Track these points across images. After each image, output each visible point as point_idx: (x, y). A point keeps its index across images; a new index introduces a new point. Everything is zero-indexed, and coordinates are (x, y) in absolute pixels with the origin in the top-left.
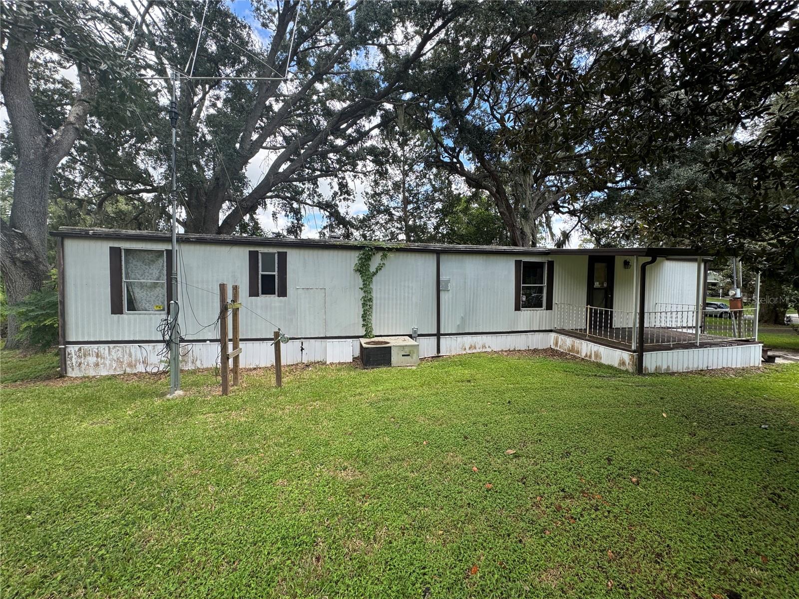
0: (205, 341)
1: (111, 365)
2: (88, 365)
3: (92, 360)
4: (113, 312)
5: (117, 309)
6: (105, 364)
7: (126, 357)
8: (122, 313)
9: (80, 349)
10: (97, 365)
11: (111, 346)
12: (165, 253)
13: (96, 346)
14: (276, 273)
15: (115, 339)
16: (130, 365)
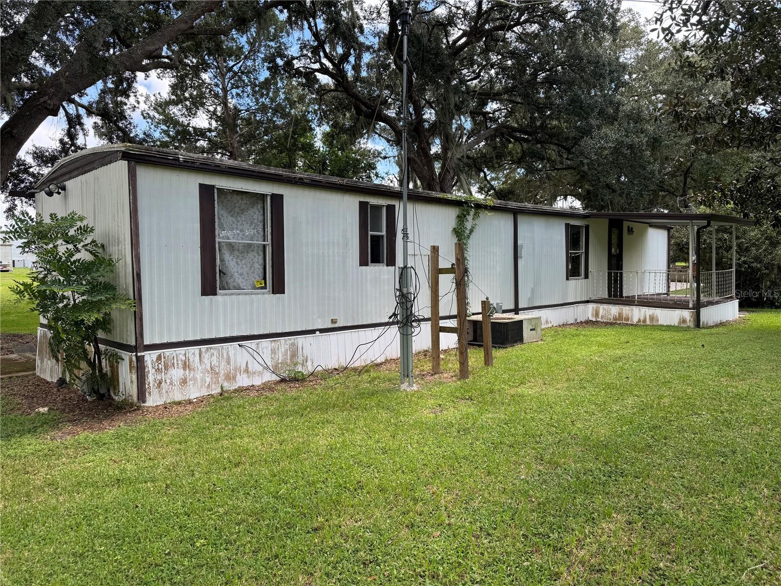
0: (313, 332)
1: (203, 380)
2: (171, 383)
3: (177, 373)
4: (204, 293)
5: (209, 288)
6: (194, 379)
7: (223, 363)
8: (215, 294)
9: (159, 358)
10: (184, 382)
11: (203, 348)
12: (269, 198)
13: (181, 350)
14: (384, 233)
15: (207, 337)
16: (230, 377)
